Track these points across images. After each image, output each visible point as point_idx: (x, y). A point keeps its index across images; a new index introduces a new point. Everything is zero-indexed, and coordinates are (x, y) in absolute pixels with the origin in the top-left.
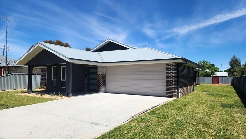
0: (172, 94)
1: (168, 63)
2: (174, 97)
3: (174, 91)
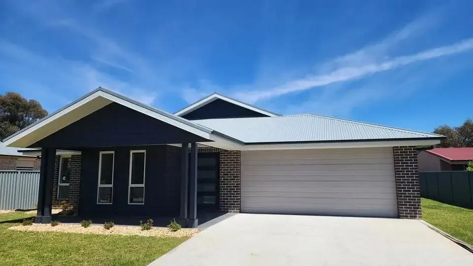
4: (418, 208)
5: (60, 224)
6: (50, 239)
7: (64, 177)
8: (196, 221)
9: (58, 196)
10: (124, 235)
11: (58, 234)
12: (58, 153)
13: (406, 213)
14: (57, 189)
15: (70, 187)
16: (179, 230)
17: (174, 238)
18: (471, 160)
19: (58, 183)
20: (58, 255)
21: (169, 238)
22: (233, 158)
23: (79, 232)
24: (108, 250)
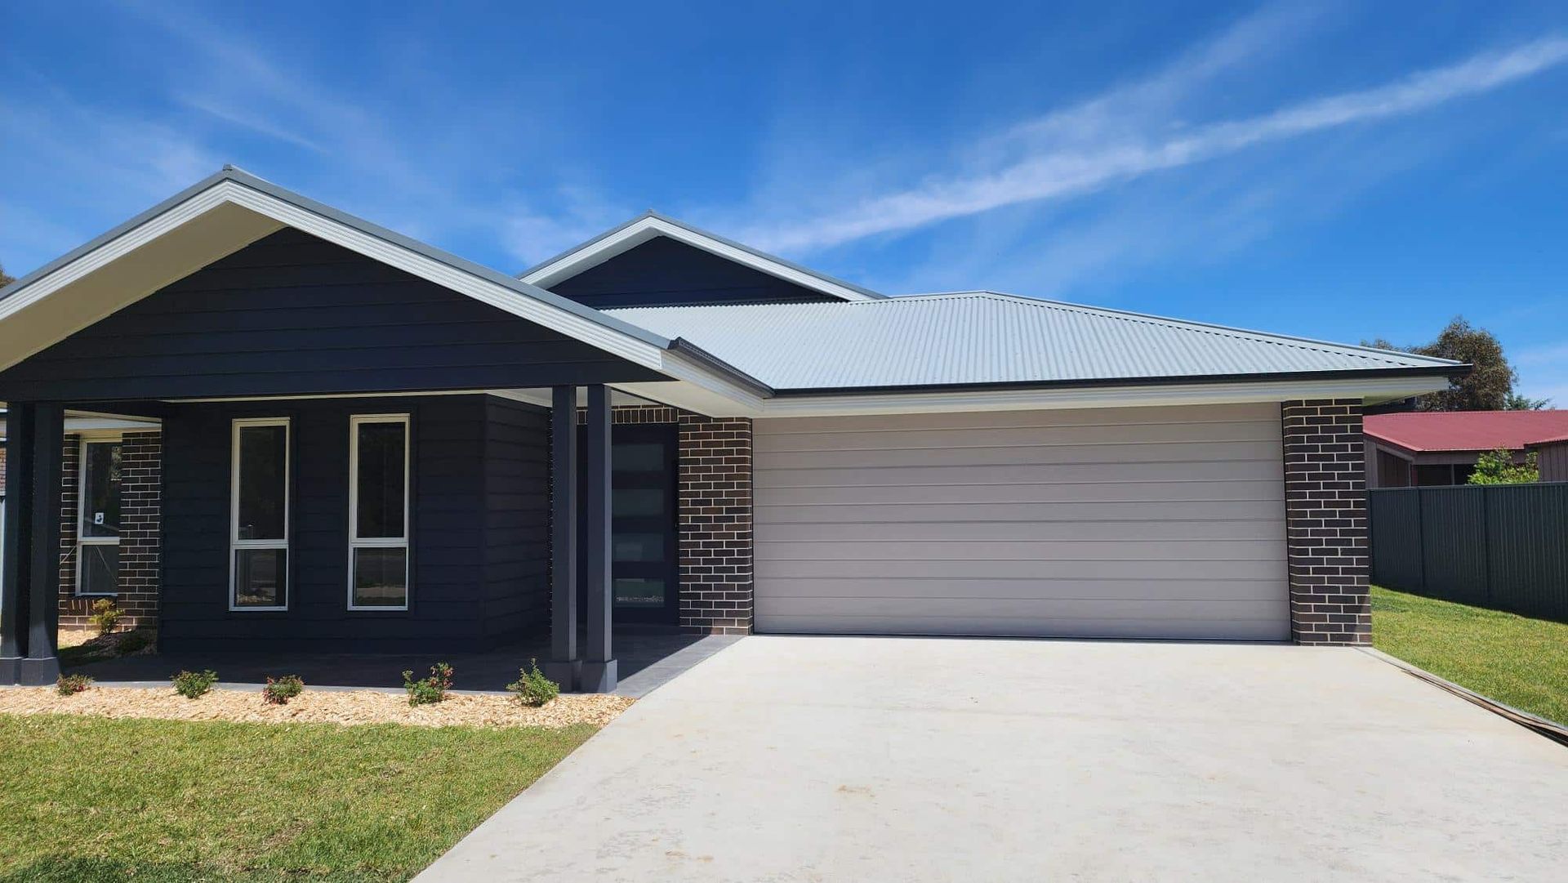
0: (1341, 618)
1: (1338, 401)
2: (1362, 638)
3: (1361, 600)
4: (1359, 609)
5: (94, 685)
6: (55, 745)
7: (99, 516)
8: (612, 667)
9: (78, 583)
10: (344, 723)
11: (88, 725)
12: (70, 426)
13: (1318, 628)
14: (73, 558)
15: (125, 550)
16: (552, 703)
17: (537, 733)
18: (1487, 452)
19: (74, 535)
20: (93, 810)
21: (518, 733)
22: (728, 444)
23: (171, 717)
24: (291, 786)
